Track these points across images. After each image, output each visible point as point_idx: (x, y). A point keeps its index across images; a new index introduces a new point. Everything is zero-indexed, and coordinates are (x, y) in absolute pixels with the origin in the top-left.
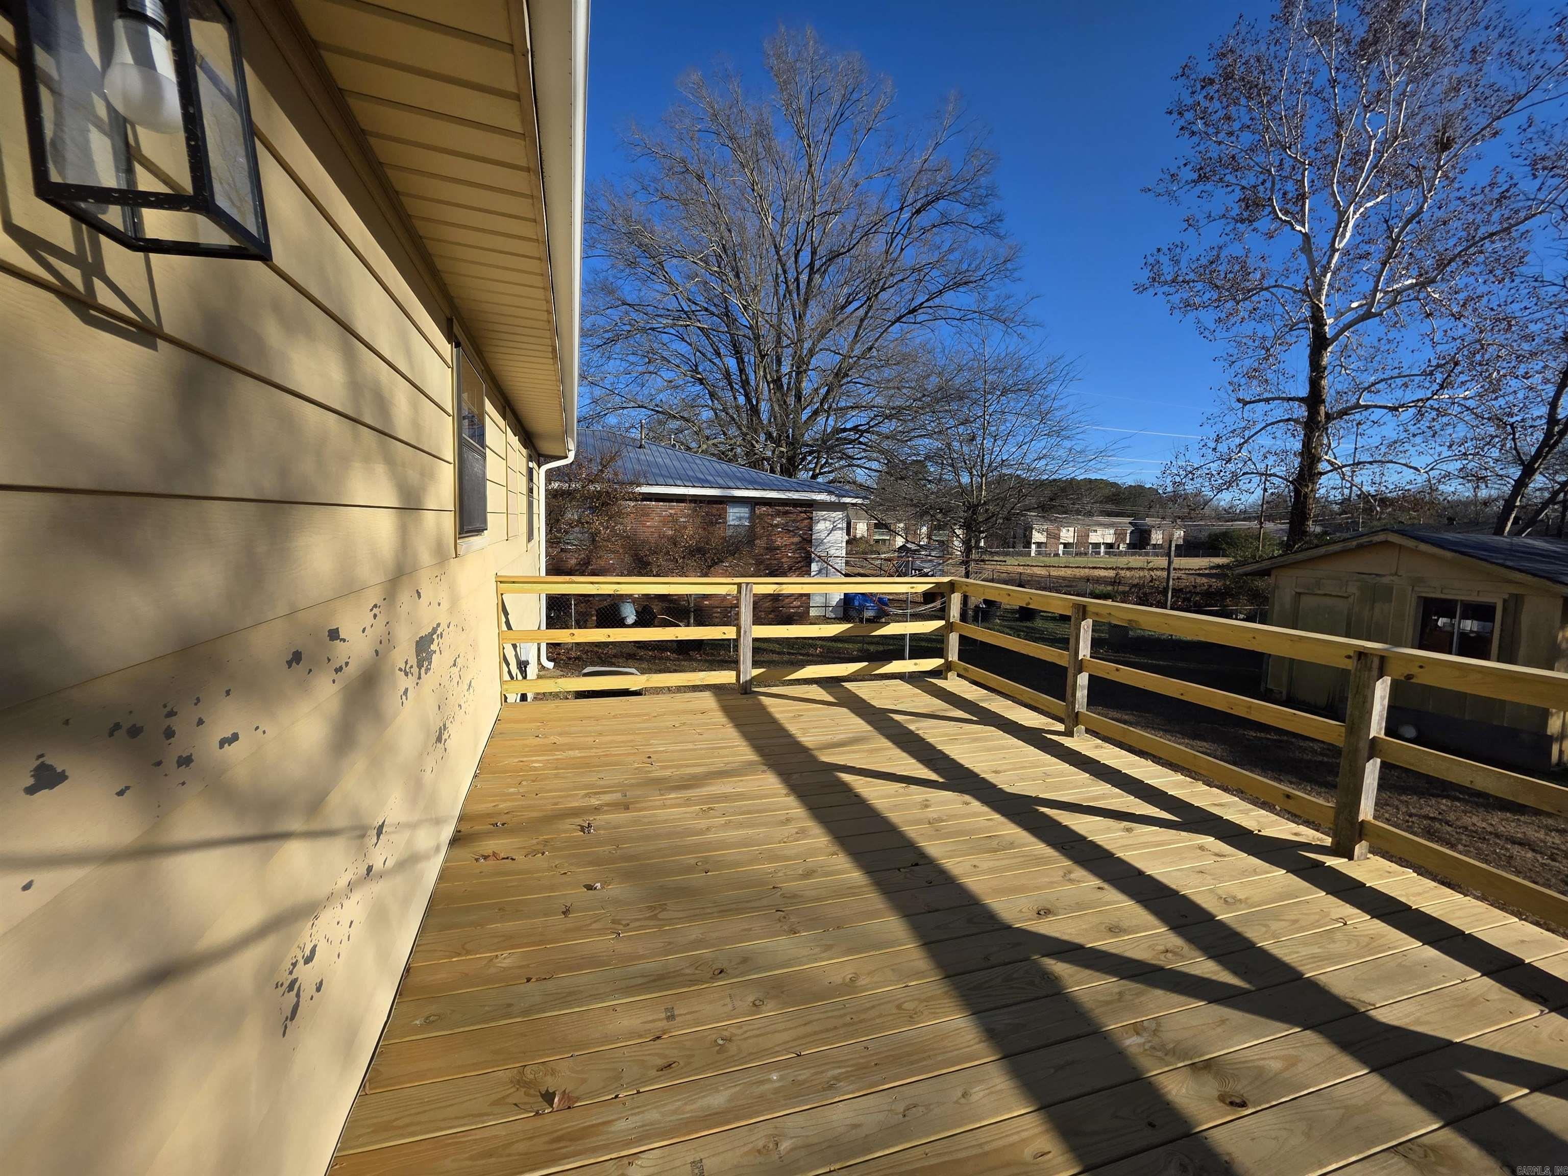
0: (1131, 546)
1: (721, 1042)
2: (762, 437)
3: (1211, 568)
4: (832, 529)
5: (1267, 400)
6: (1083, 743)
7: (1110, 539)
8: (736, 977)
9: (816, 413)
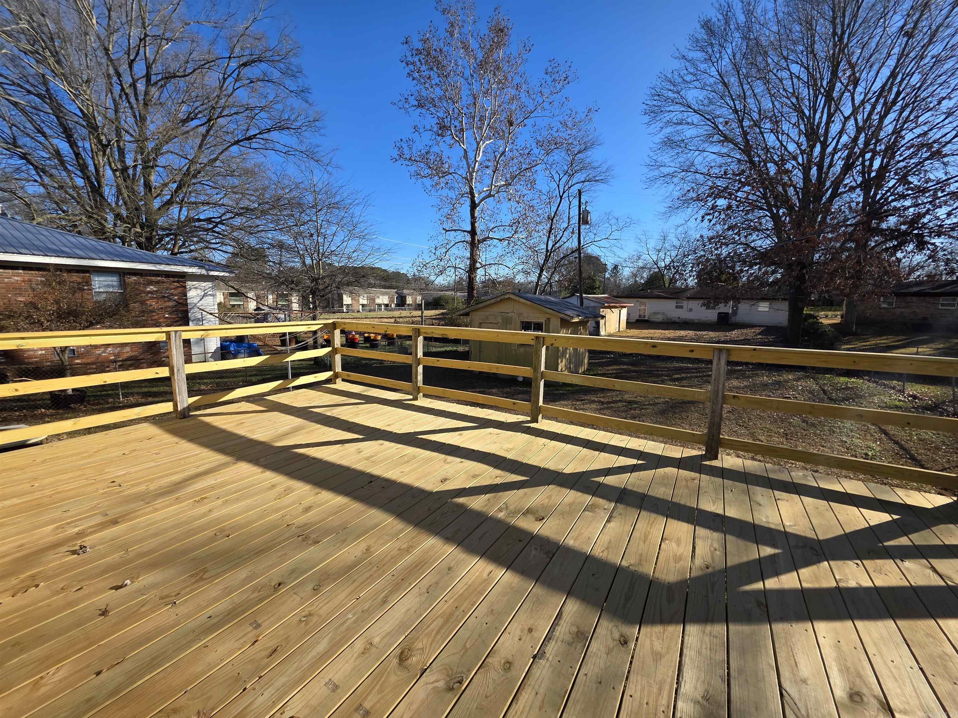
0: (397, 305)
1: (304, 619)
2: (110, 217)
3: (439, 315)
4: (204, 296)
5: (455, 230)
6: (422, 402)
7: (386, 302)
8: (293, 582)
9: (169, 203)
